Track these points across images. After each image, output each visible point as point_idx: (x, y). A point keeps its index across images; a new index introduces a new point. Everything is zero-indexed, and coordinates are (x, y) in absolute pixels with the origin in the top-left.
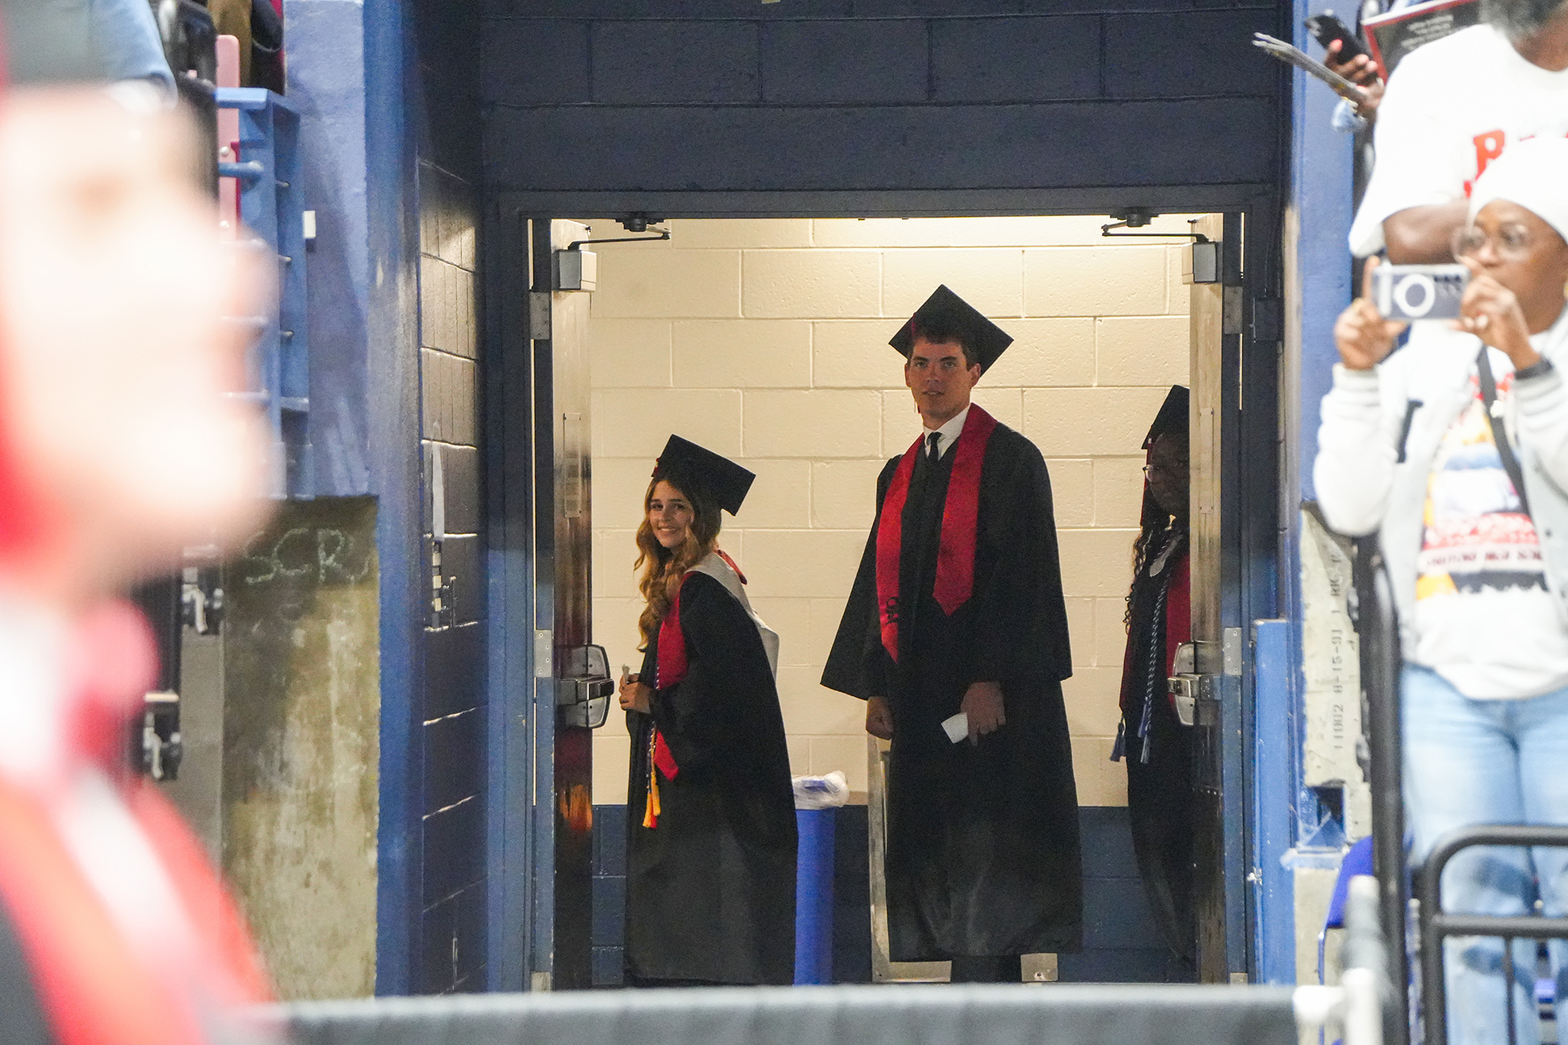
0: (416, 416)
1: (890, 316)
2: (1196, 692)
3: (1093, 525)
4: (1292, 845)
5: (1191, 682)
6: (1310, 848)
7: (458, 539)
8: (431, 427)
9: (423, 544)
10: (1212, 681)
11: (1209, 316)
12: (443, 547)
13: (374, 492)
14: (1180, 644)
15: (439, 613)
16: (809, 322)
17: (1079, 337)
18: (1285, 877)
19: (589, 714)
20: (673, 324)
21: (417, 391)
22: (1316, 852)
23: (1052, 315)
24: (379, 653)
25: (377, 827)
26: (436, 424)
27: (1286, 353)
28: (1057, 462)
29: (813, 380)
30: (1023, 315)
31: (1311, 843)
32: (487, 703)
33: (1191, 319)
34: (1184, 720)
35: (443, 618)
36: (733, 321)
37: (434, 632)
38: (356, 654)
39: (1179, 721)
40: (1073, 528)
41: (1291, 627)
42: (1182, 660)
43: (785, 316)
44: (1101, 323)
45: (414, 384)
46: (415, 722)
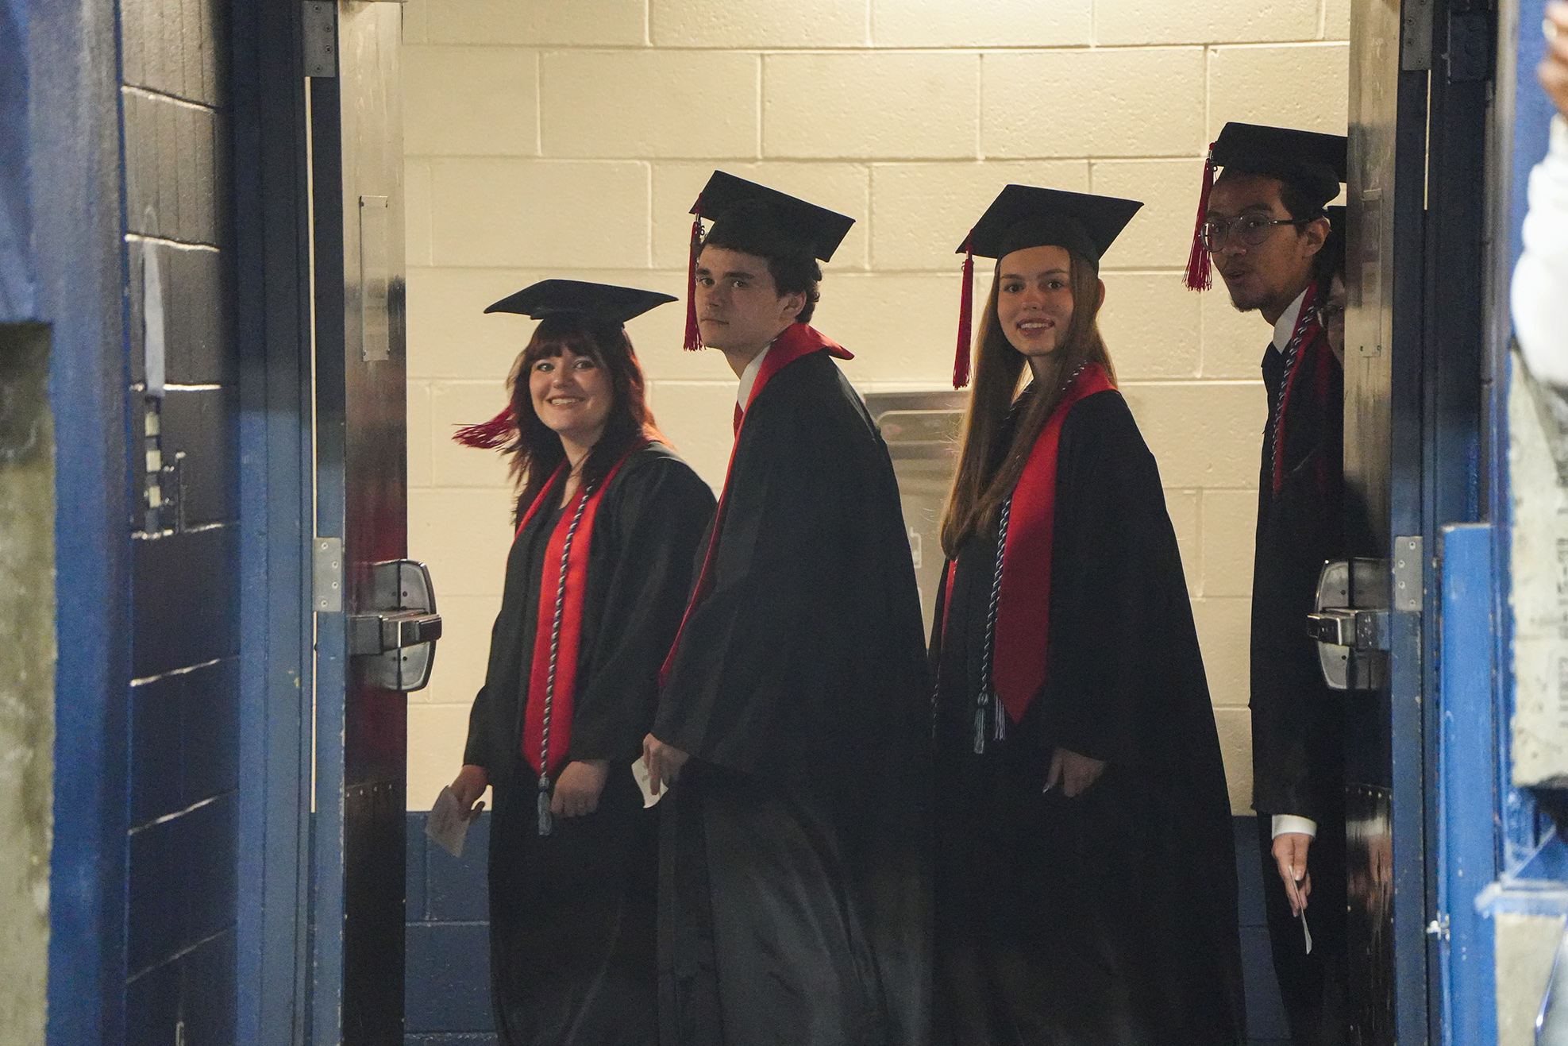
0: (115, 196)
1: (883, 46)
2: (1350, 638)
3: (1199, 376)
4: (1496, 879)
5: (1342, 621)
6: (1522, 883)
7: (190, 392)
8: (142, 211)
9: (128, 399)
10: (1374, 618)
11: (1380, 41)
12: (163, 405)
13: (44, 317)
14: (1327, 562)
15: (157, 509)
16: (756, 54)
17: (1179, 77)
18: (1483, 929)
19: (402, 669)
20: (541, 55)
21: (116, 157)
22: (1531, 890)
23: (1138, 43)
24: (53, 572)
25: (49, 846)
26: (149, 209)
27: (1497, 99)
28: (1142, 276)
29: (762, 146)
30: (1092, 42)
31: (1523, 875)
32: (238, 652)
33: (1352, 47)
34: (1331, 679)
35: (164, 518)
36: (636, 51)
37: (149, 541)
38: (16, 573)
39: (1325, 683)
40: (1168, 380)
41: (1496, 535)
42: (1329, 587)
43: (718, 45)
44: (1216, 56)
45: (109, 144)
46: (117, 681)
